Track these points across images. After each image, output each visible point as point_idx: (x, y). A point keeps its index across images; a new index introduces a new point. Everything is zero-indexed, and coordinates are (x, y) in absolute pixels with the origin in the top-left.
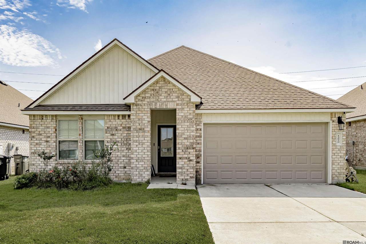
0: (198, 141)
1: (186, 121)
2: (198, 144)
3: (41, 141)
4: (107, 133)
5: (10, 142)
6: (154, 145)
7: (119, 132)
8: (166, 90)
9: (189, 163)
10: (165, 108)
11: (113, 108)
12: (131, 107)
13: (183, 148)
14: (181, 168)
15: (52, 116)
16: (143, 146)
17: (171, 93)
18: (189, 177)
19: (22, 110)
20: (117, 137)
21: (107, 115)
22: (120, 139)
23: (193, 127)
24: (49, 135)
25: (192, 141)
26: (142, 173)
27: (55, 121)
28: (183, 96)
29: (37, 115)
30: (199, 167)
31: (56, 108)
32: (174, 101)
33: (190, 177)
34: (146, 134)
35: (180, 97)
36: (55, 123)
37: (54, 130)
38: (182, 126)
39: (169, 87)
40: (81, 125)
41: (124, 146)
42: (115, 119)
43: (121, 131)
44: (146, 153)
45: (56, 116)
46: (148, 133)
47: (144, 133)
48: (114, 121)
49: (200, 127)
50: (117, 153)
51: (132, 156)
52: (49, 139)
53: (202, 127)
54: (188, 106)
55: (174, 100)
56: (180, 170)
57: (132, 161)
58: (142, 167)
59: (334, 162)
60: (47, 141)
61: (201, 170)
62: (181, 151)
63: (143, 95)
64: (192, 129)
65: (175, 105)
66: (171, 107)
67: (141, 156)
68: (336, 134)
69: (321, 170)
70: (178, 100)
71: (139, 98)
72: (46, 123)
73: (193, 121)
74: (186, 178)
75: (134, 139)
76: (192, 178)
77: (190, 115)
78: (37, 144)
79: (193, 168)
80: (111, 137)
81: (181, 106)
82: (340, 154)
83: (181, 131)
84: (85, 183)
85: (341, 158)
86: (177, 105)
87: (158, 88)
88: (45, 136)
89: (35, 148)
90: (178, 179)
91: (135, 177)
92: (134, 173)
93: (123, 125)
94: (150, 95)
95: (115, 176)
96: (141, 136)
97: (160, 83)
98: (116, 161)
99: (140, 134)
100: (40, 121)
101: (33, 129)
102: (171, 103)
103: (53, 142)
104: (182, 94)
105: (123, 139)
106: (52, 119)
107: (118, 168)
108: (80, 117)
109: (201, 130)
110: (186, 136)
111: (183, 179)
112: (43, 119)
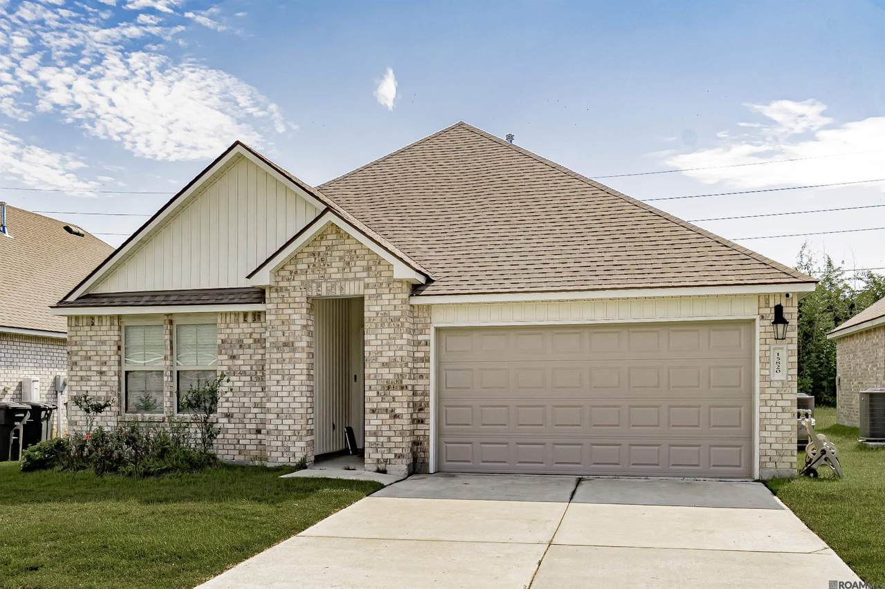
0: (421, 371)
1: (386, 324)
2: (421, 376)
3: (89, 373)
4: (220, 354)
5: (59, 374)
6: (355, 379)
7: (247, 351)
8: (342, 254)
9: (392, 421)
10: (339, 294)
11: (231, 297)
12: (267, 295)
13: (379, 388)
14: (375, 434)
15: (112, 317)
16: (291, 382)
17: (352, 259)
18: (392, 456)
19: (51, 307)
20: (241, 362)
21: (221, 313)
22: (248, 368)
23: (402, 338)
24: (104, 359)
25: (399, 371)
26: (289, 444)
27: (117, 328)
28: (378, 267)
29: (83, 316)
30: (422, 433)
31: (117, 301)
32: (359, 279)
33: (396, 455)
34: (297, 355)
35: (373, 268)
36: (116, 333)
37: (115, 348)
38: (376, 336)
39: (347, 247)
40: (167, 337)
41: (257, 384)
42: (237, 322)
43: (250, 348)
44: (297, 400)
45: (119, 317)
46: (302, 354)
47: (293, 354)
48: (237, 326)
49: (426, 337)
50: (243, 400)
51: (268, 405)
52: (104, 369)
53: (431, 337)
54: (390, 290)
55: (359, 275)
56: (372, 439)
57: (269, 416)
58: (289, 430)
59: (766, 422)
60: (101, 373)
61: (428, 439)
62: (375, 393)
63: (292, 268)
64: (399, 342)
65: (362, 287)
66: (352, 293)
67: (287, 405)
68: (770, 350)
69: (739, 443)
70: (368, 277)
71: (282, 273)
72: (99, 333)
73: (402, 324)
74: (386, 456)
75: (273, 367)
76: (399, 457)
77: (395, 310)
78: (82, 378)
79: (402, 434)
80: (230, 362)
81: (375, 290)
82: (780, 403)
83: (374, 349)
84: (148, 461)
85: (783, 412)
86: (367, 286)
87: (323, 249)
88: (97, 361)
89: (79, 388)
90: (367, 460)
91: (274, 454)
92: (273, 443)
93: (255, 336)
94: (305, 266)
95: (238, 451)
96: (287, 360)
97: (329, 237)
98: (241, 416)
99: (285, 356)
100: (88, 328)
101: (76, 345)
102: (352, 283)
103: (112, 373)
104: (378, 261)
105: (254, 367)
106: (112, 324)
107: (244, 432)
108: (166, 318)
109: (427, 343)
110: (385, 360)
111: (378, 460)
112: (93, 325)
